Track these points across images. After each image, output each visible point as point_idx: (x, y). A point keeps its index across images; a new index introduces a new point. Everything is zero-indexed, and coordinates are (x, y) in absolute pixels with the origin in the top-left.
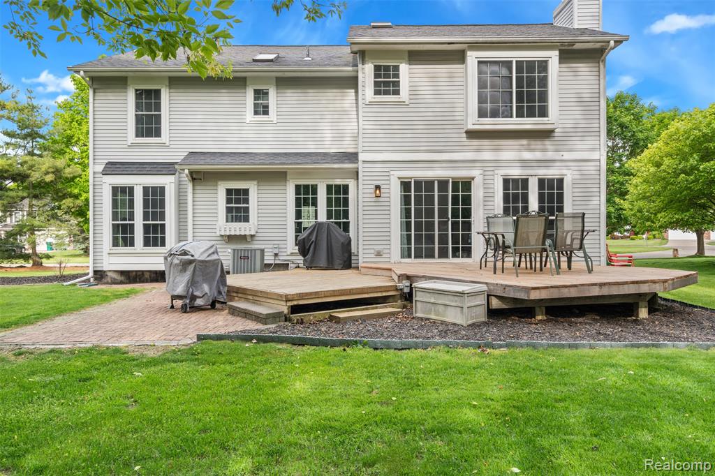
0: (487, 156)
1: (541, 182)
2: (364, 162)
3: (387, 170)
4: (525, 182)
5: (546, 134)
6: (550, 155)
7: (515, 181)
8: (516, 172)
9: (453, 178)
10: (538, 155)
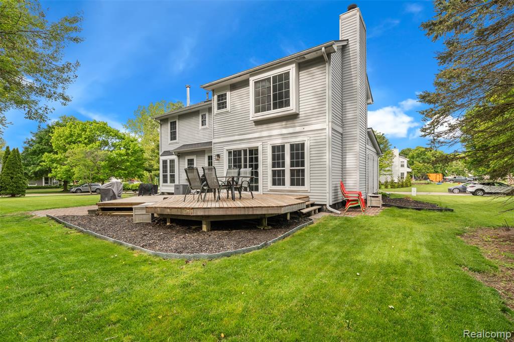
0: (265, 134)
1: (292, 146)
2: (214, 143)
3: (222, 146)
4: (283, 147)
5: (294, 117)
6: (298, 129)
7: (278, 147)
8: (278, 142)
9: (249, 148)
10: (291, 130)
